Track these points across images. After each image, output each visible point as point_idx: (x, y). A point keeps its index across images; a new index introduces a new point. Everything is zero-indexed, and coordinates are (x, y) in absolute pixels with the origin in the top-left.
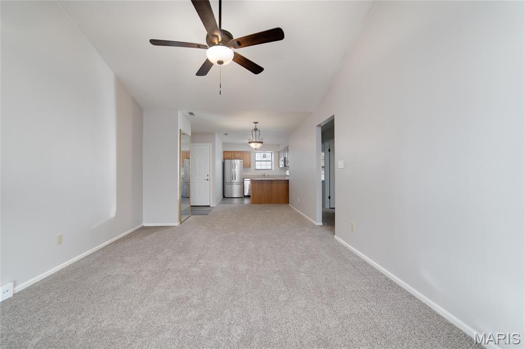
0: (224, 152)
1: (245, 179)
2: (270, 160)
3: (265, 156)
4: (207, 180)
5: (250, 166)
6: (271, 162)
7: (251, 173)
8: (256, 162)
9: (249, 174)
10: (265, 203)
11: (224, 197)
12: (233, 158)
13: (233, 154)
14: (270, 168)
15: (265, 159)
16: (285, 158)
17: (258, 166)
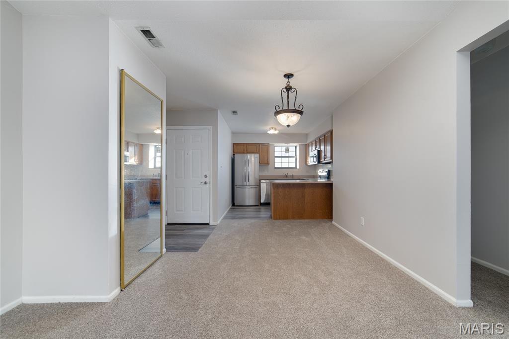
0: (234, 144)
1: (261, 181)
2: (294, 155)
3: (287, 150)
4: (205, 183)
5: (268, 164)
6: (294, 159)
7: (269, 172)
8: (276, 159)
9: (266, 173)
10: (293, 218)
11: (233, 204)
12: (245, 151)
13: (245, 147)
14: (294, 166)
15: (287, 155)
16: (319, 152)
17: (278, 163)
